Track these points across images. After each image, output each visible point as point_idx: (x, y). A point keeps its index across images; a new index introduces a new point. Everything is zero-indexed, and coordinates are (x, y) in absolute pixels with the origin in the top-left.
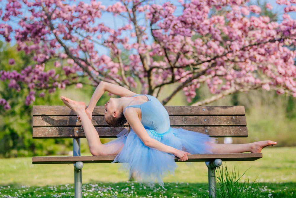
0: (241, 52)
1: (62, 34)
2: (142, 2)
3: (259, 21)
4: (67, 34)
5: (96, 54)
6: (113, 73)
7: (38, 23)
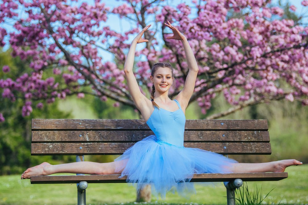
0: (262, 58)
1: (62, 38)
2: (151, 3)
3: (282, 25)
4: (68, 39)
5: (100, 60)
6: (119, 81)
7: (36, 26)
